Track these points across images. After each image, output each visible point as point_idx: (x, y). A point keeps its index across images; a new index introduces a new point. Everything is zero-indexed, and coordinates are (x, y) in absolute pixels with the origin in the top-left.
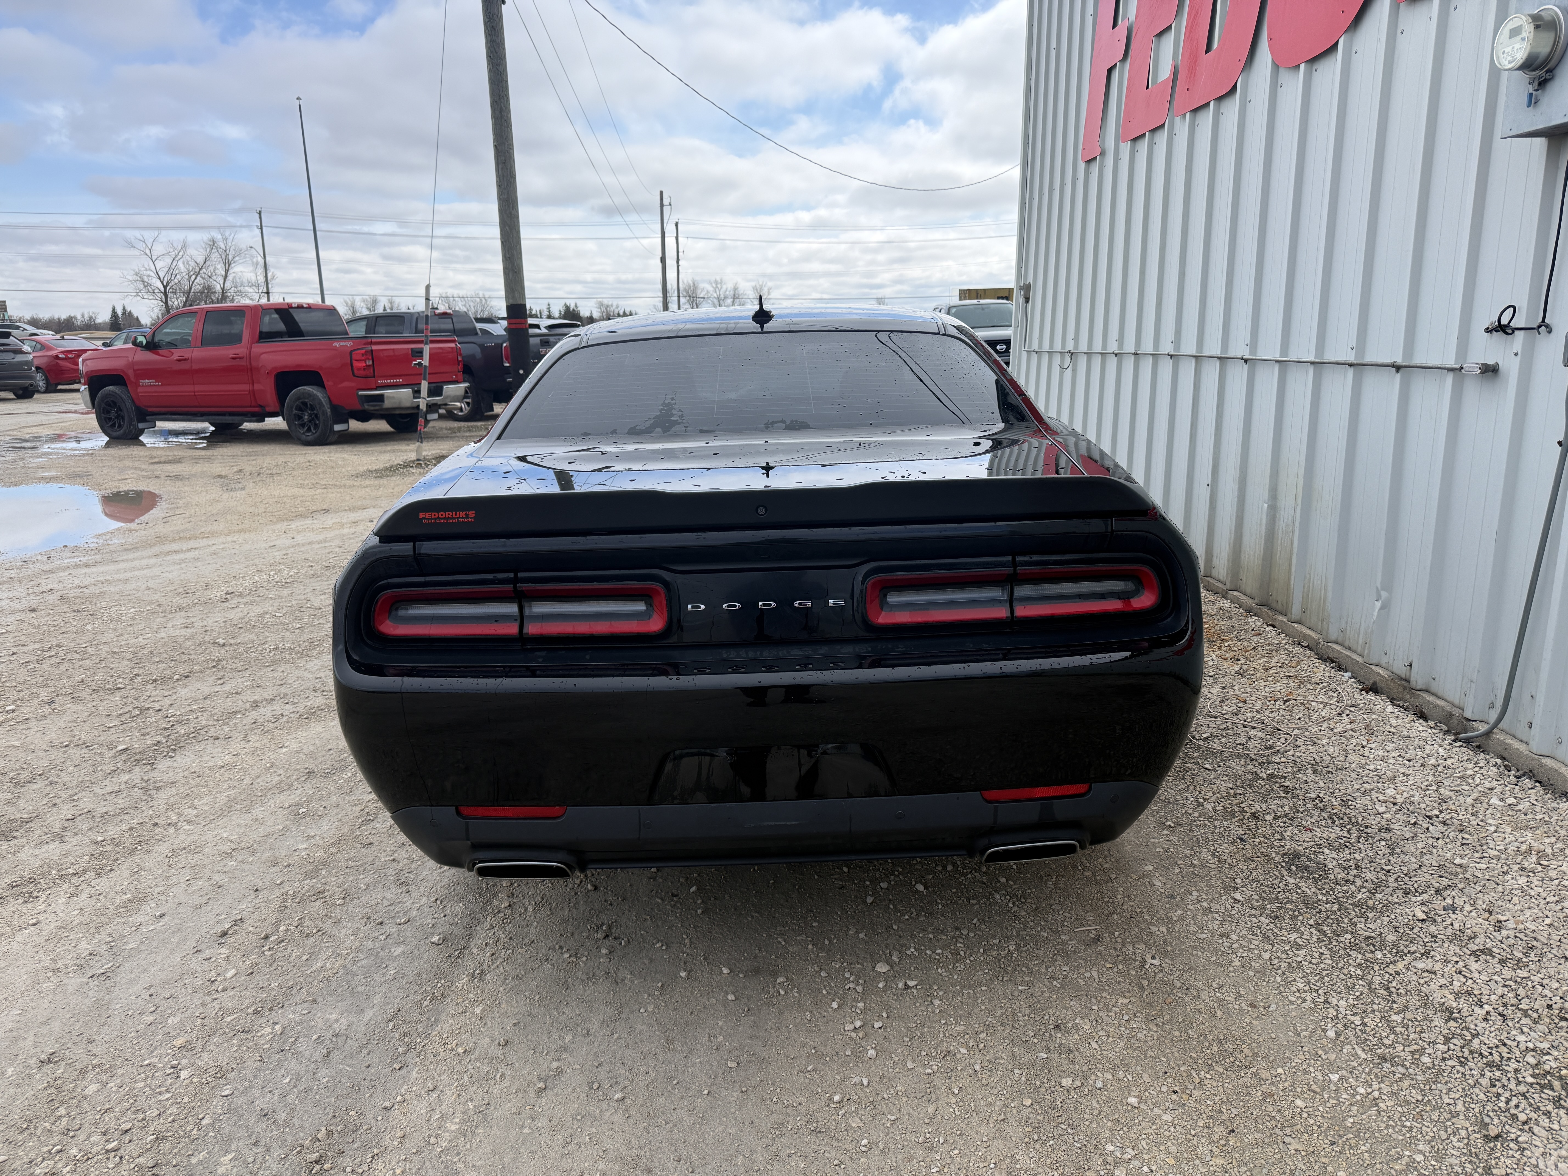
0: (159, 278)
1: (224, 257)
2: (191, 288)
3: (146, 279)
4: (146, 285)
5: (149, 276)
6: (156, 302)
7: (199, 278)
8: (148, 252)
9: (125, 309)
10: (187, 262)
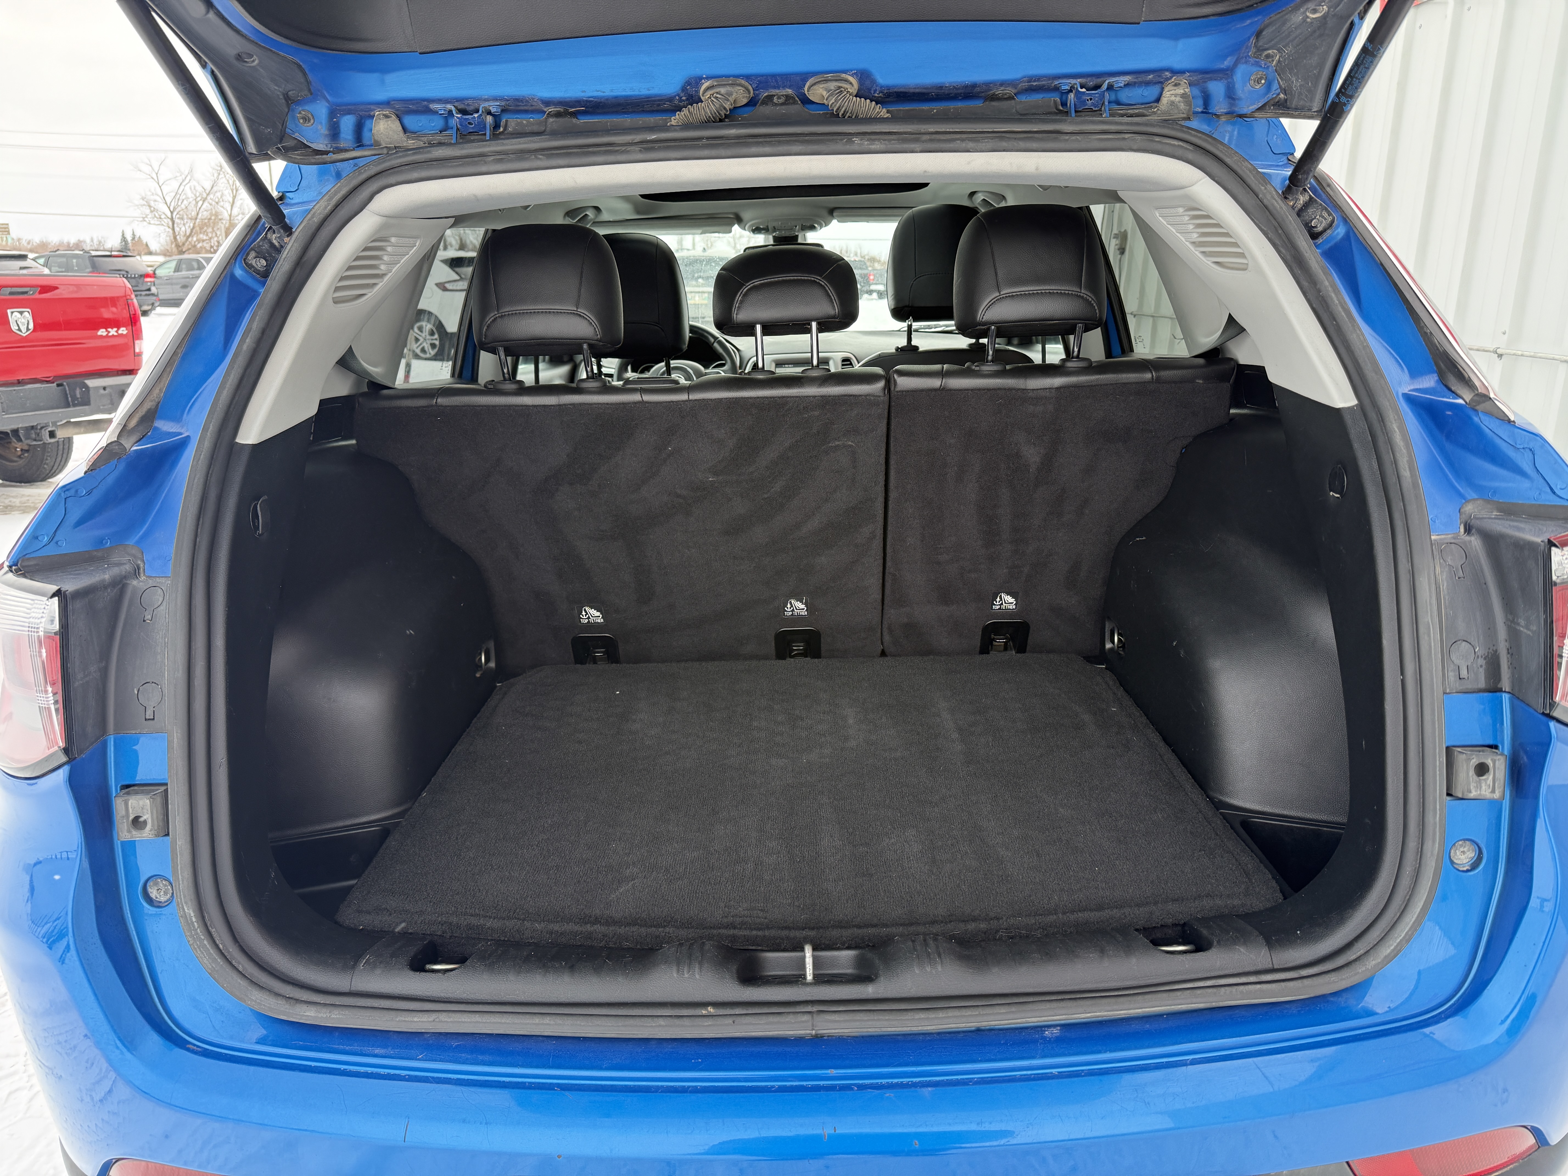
0: (166, 203)
2: (198, 214)
3: (152, 203)
4: (153, 210)
5: (155, 201)
6: (162, 228)
7: (206, 204)
8: (155, 176)
9: (133, 234)
10: (195, 187)
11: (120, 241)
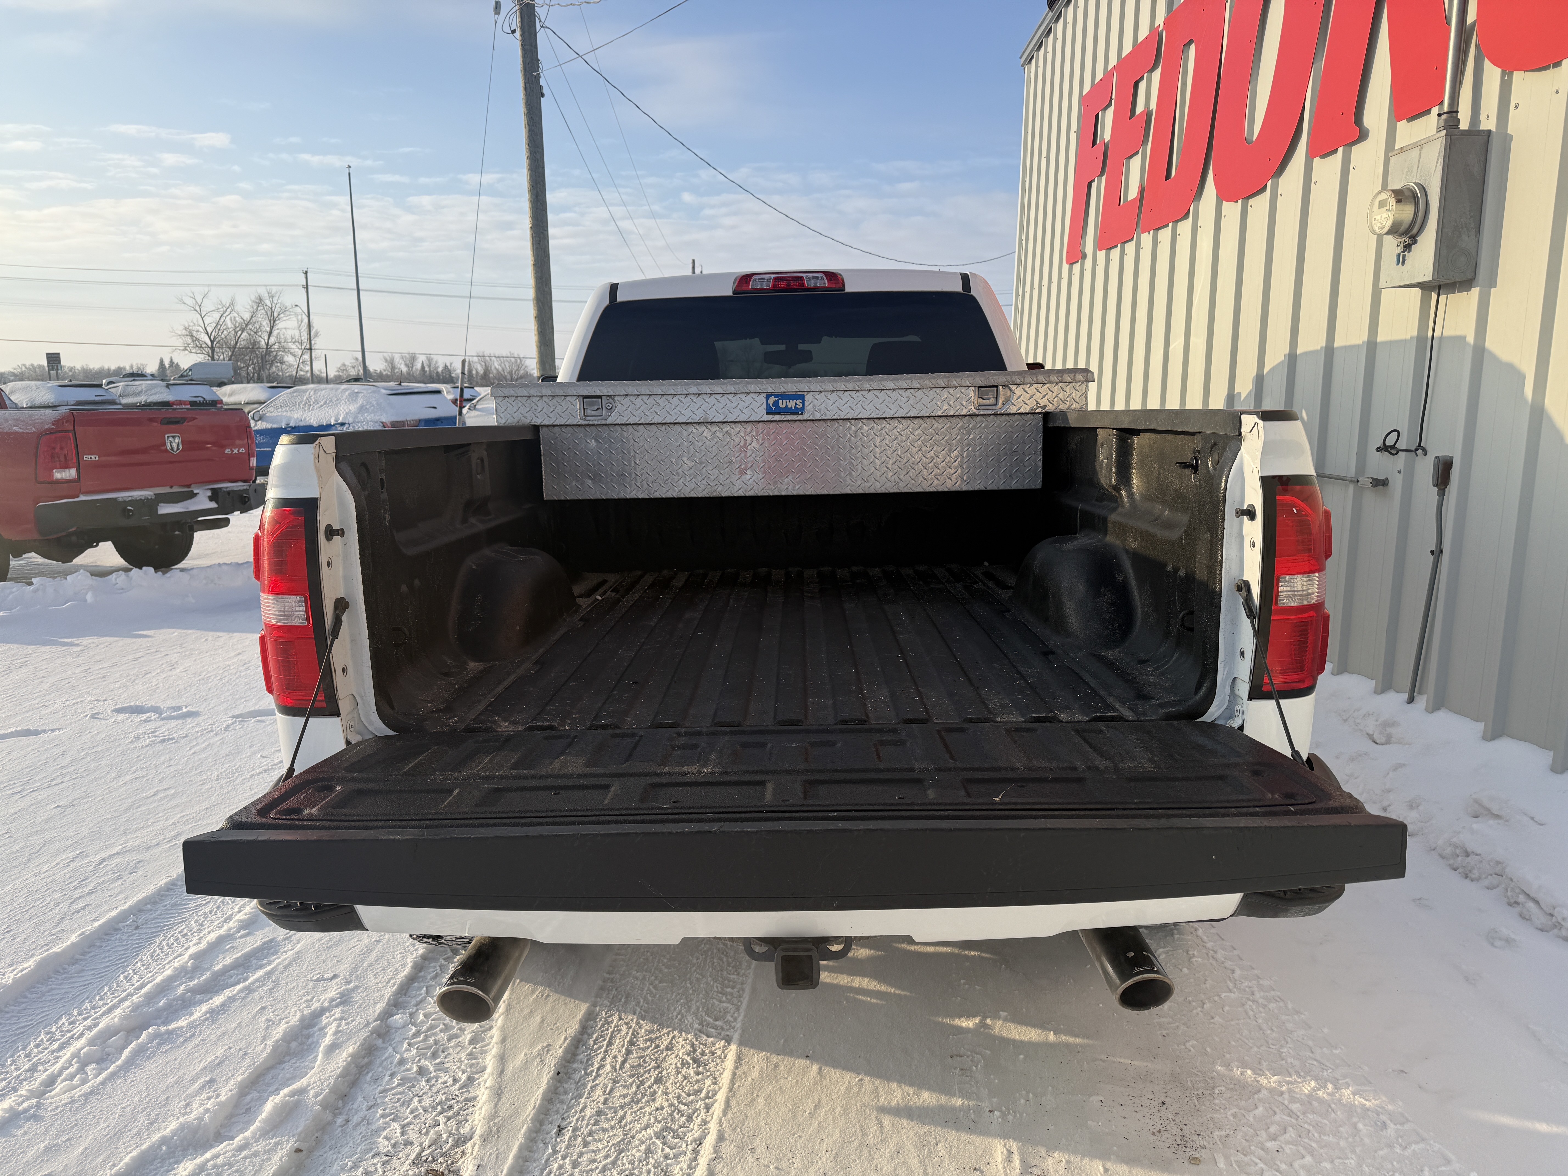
0: (207, 333)
1: (269, 313)
2: (237, 343)
3: (195, 334)
4: (195, 339)
5: (198, 331)
6: (202, 355)
7: (244, 335)
8: (198, 308)
9: (171, 362)
10: (235, 318)
11: (157, 368)
